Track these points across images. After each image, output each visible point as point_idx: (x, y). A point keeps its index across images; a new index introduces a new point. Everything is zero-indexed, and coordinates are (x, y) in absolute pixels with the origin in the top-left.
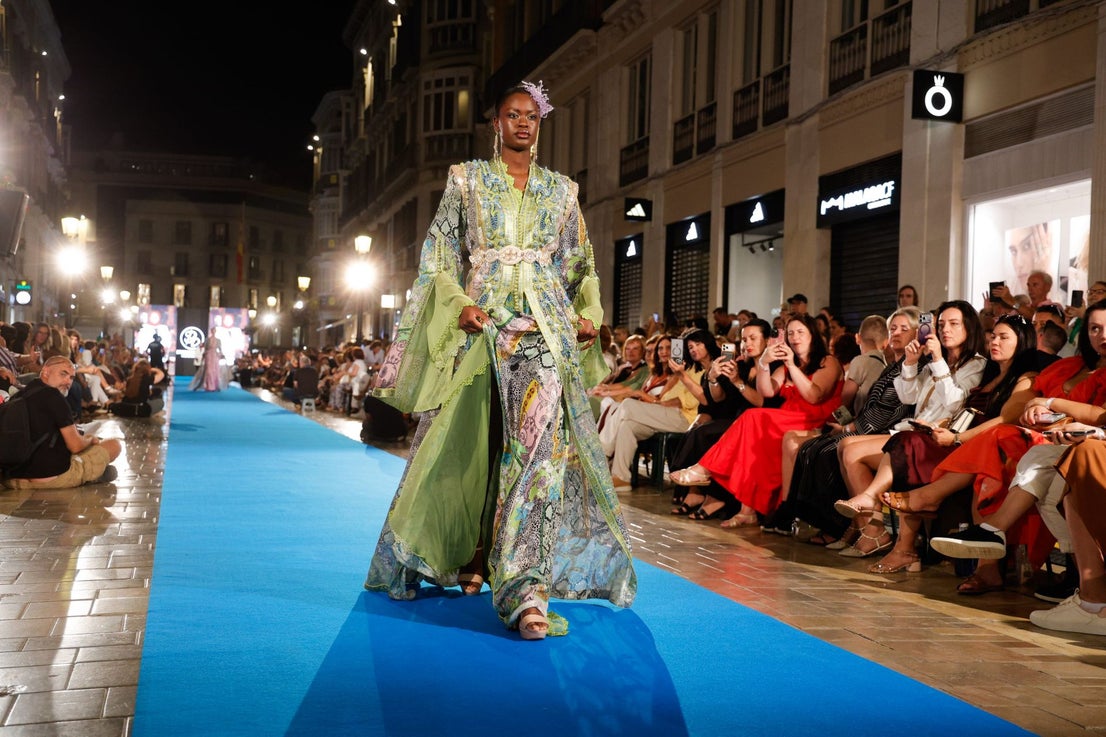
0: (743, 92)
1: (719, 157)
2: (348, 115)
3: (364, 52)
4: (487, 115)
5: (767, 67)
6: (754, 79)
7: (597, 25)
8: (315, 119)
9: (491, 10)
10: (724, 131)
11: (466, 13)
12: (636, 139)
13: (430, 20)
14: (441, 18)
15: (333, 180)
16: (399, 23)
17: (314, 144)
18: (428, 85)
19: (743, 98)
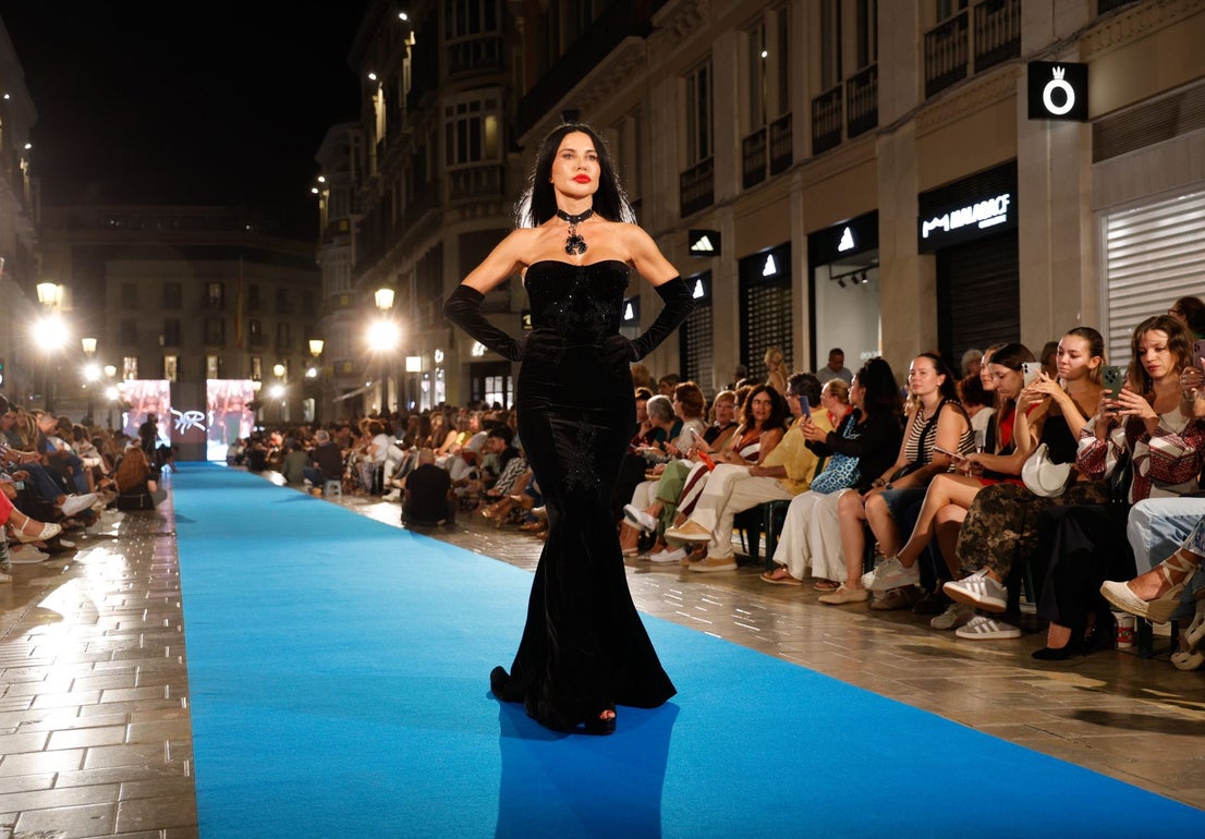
0: (824, 99)
1: (798, 177)
2: (357, 150)
3: (373, 77)
4: (521, 142)
5: (850, 68)
6: (835, 84)
7: (645, 30)
8: (320, 157)
9: (520, 21)
10: (802, 146)
11: (491, 26)
12: (698, 161)
13: (449, 36)
14: (461, 32)
15: (343, 227)
16: (413, 41)
17: (319, 185)
18: (449, 112)
19: (822, 106)
